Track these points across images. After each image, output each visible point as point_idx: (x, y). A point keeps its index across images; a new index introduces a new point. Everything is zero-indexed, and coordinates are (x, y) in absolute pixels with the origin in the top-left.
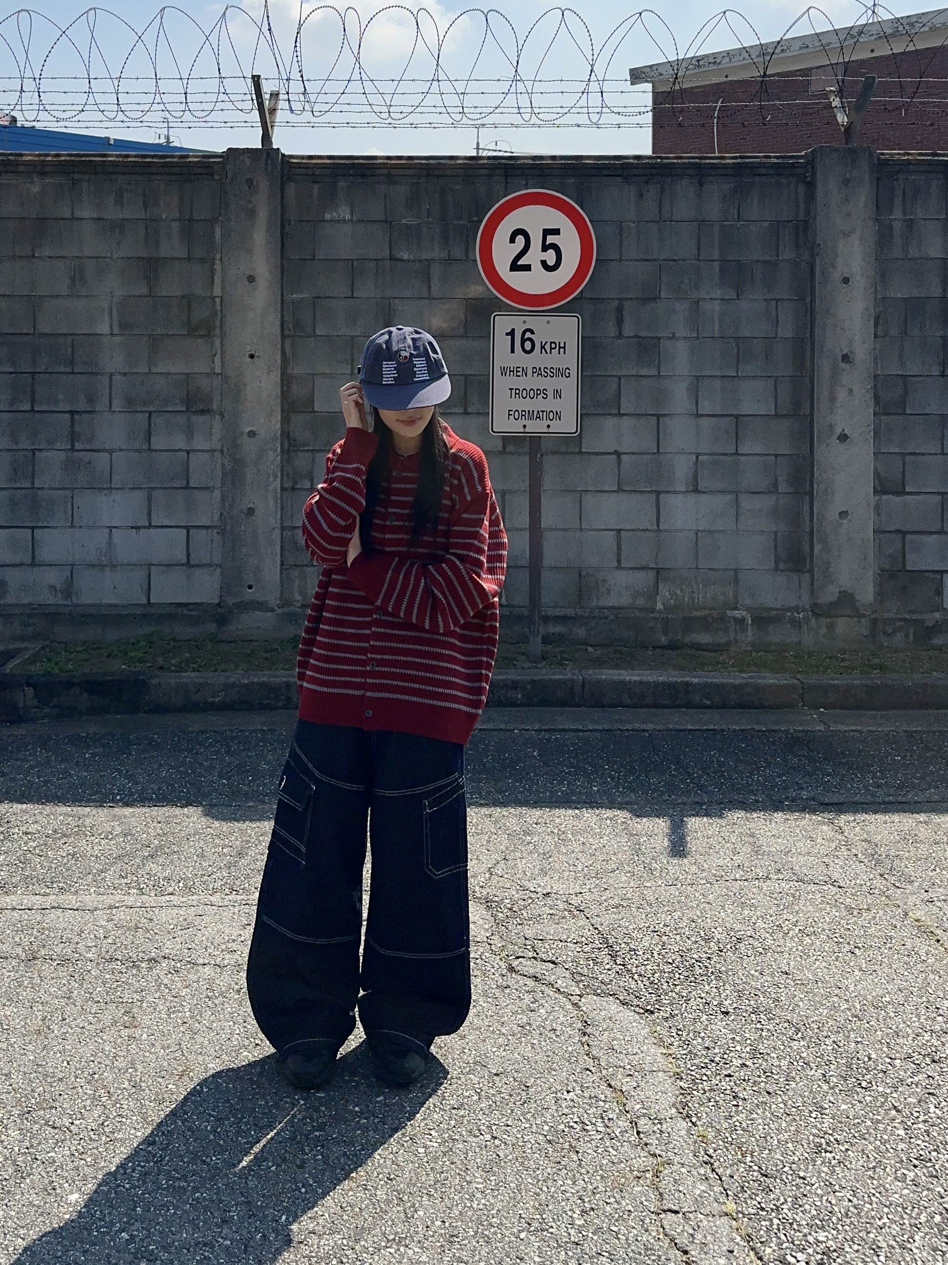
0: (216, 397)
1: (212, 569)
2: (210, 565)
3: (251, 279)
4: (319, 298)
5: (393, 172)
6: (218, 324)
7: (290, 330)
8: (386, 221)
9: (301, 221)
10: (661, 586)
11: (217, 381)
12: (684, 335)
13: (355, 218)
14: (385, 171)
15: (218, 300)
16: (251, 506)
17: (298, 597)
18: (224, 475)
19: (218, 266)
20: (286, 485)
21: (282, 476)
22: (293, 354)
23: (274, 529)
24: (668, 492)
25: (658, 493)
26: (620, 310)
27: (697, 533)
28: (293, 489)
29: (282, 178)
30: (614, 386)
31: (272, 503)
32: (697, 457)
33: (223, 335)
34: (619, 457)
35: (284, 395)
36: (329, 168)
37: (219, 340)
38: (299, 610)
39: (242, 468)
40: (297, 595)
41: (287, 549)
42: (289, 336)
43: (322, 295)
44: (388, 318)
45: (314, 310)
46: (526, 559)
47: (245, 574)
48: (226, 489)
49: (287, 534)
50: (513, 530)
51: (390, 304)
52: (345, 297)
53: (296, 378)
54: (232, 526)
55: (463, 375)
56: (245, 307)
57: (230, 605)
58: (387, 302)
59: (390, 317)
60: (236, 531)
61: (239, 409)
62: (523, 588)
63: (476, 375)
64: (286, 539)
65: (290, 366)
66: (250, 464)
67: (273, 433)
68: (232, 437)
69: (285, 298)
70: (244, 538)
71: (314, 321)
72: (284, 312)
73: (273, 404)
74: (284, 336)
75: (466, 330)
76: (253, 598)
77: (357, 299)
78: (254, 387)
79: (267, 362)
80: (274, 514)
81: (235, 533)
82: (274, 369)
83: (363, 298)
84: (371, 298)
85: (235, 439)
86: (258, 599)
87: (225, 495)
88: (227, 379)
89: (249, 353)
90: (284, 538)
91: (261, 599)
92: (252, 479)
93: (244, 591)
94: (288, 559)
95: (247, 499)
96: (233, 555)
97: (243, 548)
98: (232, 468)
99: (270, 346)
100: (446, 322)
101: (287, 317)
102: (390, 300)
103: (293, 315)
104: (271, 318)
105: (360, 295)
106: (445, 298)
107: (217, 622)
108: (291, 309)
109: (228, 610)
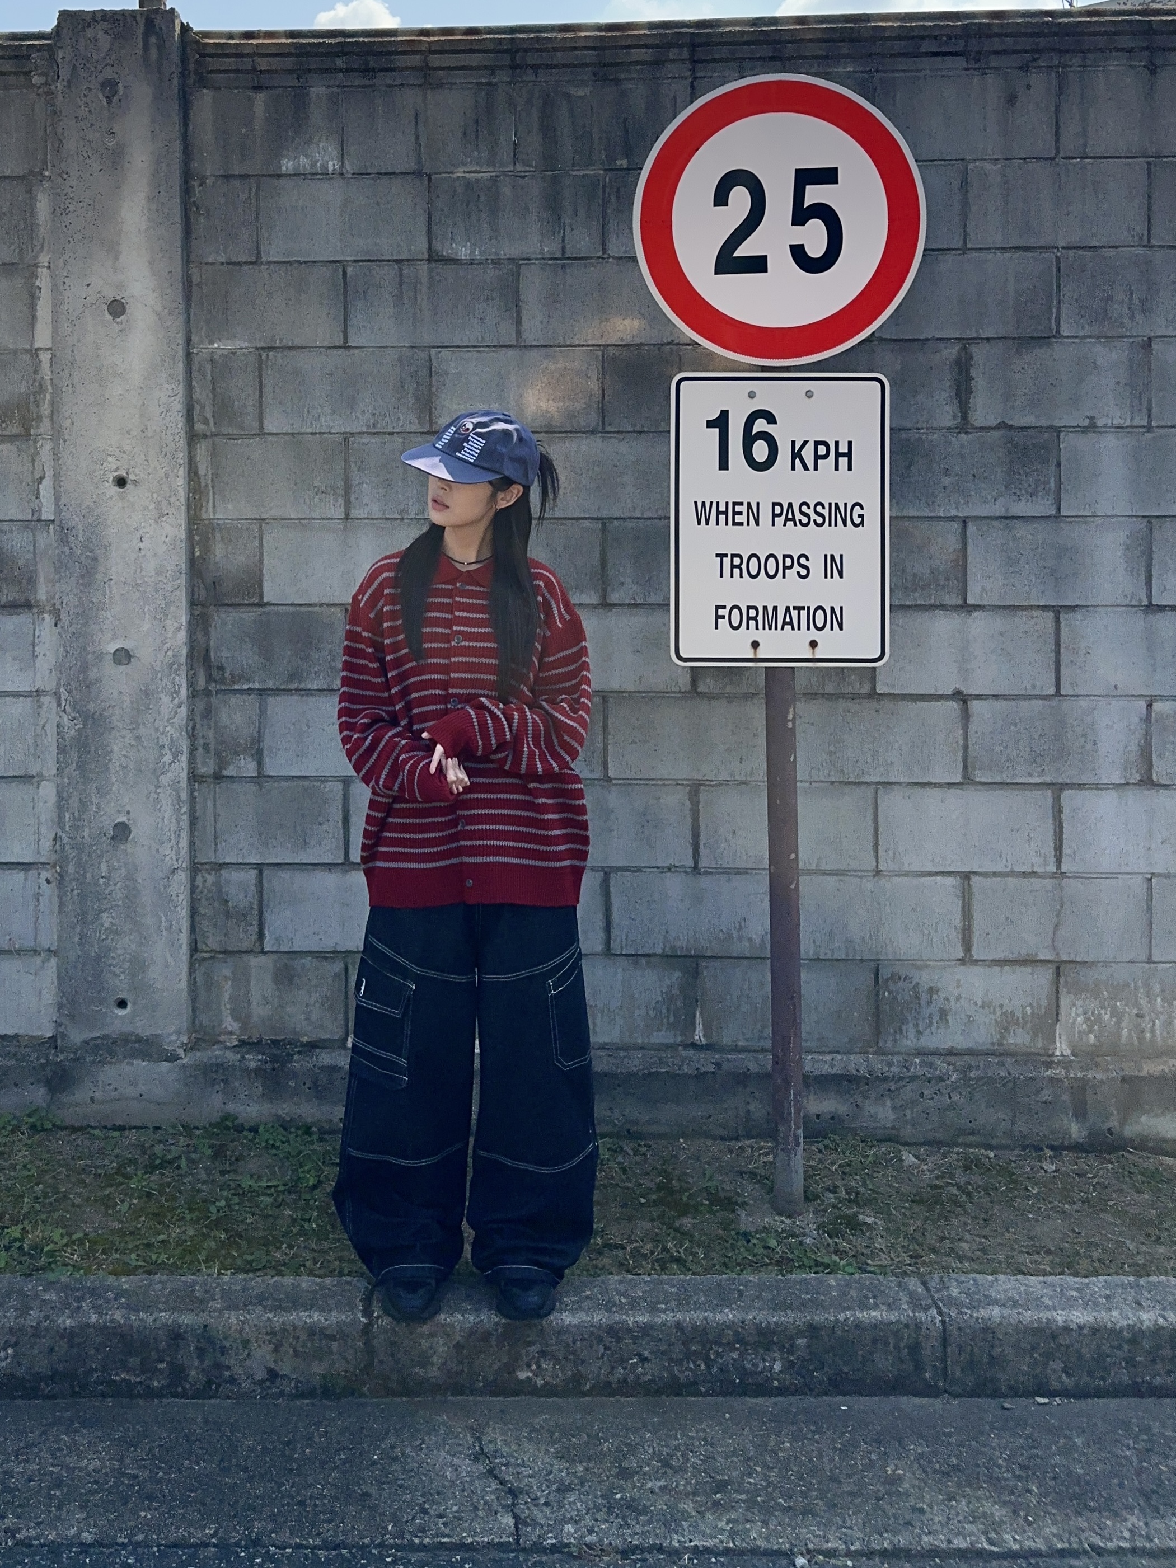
0: (44, 572)
1: (38, 960)
2: (35, 952)
3: (117, 308)
4: (271, 348)
5: (435, 60)
6: (45, 409)
7: (206, 422)
8: (418, 174)
9: (227, 177)
10: (1065, 1001)
11: (46, 539)
12: (1117, 421)
13: (348, 167)
14: (415, 60)
15: (45, 357)
16: (122, 819)
17: (230, 1023)
18: (61, 750)
19: (43, 280)
20: (202, 770)
21: (193, 750)
22: (216, 475)
23: (174, 871)
24: (1081, 786)
25: (1058, 788)
26: (963, 367)
27: (1151, 879)
28: (218, 777)
29: (183, 76)
30: (952, 542)
31: (168, 811)
32: (1150, 706)
33: (57, 435)
34: (965, 702)
35: (196, 567)
36: (289, 55)
37: (48, 446)
38: (232, 1057)
39: (102, 734)
40: (229, 1019)
41: (204, 915)
42: (205, 436)
43: (278, 344)
44: (426, 393)
45: (260, 376)
46: (750, 940)
47: (110, 972)
48: (66, 780)
49: (205, 881)
50: (719, 873)
51: (431, 360)
52: (330, 348)
53: (221, 530)
54: (80, 865)
55: (597, 519)
56: (104, 371)
57: (79, 1044)
58: (423, 355)
59: (430, 390)
60: (89, 876)
61: (94, 600)
62: (745, 1008)
63: (630, 518)
64: (201, 893)
65: (208, 502)
66: (119, 724)
67: (170, 653)
68: (79, 664)
69: (195, 351)
70: (107, 892)
71: (261, 403)
72: (194, 383)
73: (169, 588)
74: (193, 436)
75: (603, 418)
76: (127, 1028)
77: (356, 351)
78: (126, 550)
79: (155, 495)
80: (173, 837)
81: (87, 881)
82: (171, 511)
83: (369, 347)
84: (387, 347)
85: (85, 668)
86: (139, 1031)
87: (65, 795)
88: (66, 534)
89: (115, 474)
90: (198, 891)
91: (145, 1033)
92: (123, 759)
93: (106, 1013)
94: (208, 937)
95: (112, 804)
96: (82, 930)
97: (105, 915)
98: (80, 735)
99: (161, 459)
100: (556, 399)
101: (201, 394)
102: (429, 352)
103: (213, 389)
104: (161, 394)
105: (364, 340)
106: (555, 346)
107: (48, 1083)
108: (209, 375)
109: (72, 1055)
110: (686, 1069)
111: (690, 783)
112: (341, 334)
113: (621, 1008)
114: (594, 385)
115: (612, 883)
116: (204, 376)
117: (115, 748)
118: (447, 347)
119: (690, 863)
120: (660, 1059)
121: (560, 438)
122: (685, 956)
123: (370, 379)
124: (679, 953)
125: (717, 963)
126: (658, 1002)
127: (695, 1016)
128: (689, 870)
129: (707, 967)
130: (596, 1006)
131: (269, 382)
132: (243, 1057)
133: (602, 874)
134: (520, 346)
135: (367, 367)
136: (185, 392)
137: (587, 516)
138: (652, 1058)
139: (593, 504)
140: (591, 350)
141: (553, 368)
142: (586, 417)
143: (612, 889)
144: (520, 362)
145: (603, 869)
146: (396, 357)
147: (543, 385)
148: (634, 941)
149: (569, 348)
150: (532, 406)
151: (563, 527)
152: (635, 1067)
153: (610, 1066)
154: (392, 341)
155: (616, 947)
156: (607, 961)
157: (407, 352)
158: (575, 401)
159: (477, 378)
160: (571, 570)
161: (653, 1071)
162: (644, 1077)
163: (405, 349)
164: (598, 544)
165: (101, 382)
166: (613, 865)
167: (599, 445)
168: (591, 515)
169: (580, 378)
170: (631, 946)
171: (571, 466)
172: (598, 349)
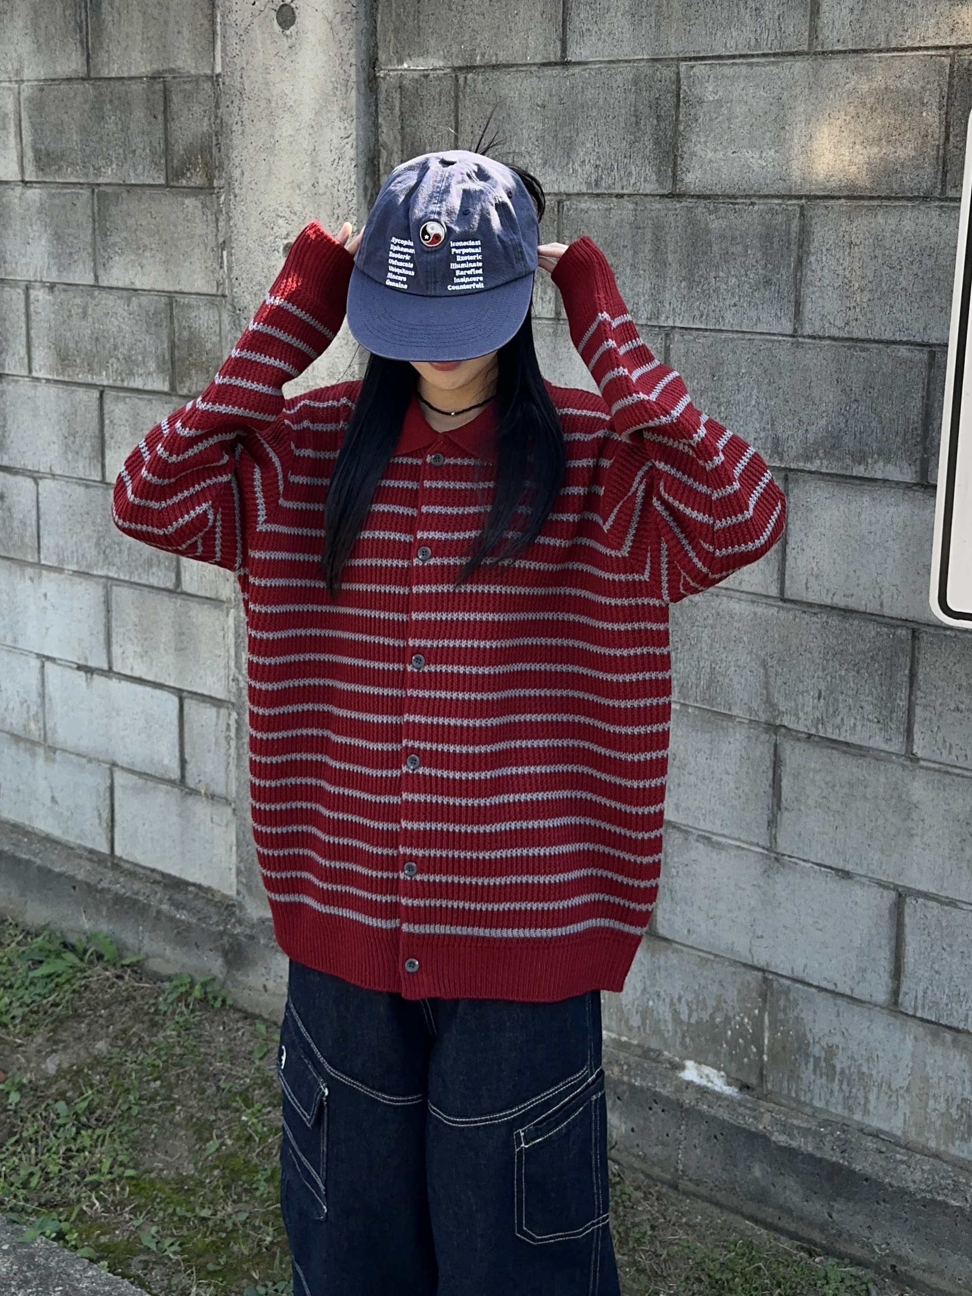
3: (286, 16)
4: (470, 68)
44: (669, 133)
45: (456, 109)
51: (678, 80)
52: (544, 65)
55: (922, 345)
58: (667, 73)
59: (676, 126)
69: (382, 74)
72: (380, 120)
75: (945, 173)
77: (577, 70)
83: (595, 62)
84: (619, 61)
100: (867, 142)
101: (388, 135)
102: (678, 67)
103: (402, 128)
104: (334, 136)
105: (588, 52)
106: (872, 51)
107: (225, 954)
108: (397, 109)
109: (248, 932)
113: (908, 1090)
114: (932, 117)
115: (907, 911)
116: (392, 109)
118: (703, 58)
120: (956, 1184)
121: (869, 208)
123: (594, 113)
126: (964, 1100)
130: (871, 1075)
131: (467, 118)
133: (893, 895)
134: (815, 54)
135: (590, 93)
136: (361, 133)
137: (905, 339)
138: (943, 1178)
139: (916, 320)
140: (932, 56)
141: (866, 88)
142: (916, 173)
143: (907, 920)
144: (812, 80)
145: (896, 888)
146: (630, 77)
147: (848, 118)
148: (936, 1003)
149: (895, 54)
150: (827, 153)
151: (864, 354)
152: (914, 1182)
153: (877, 1168)
154: (625, 52)
155: (907, 1003)
156: (892, 1020)
157: (646, 69)
158: (898, 144)
159: (746, 108)
160: (873, 424)
161: (940, 1198)
162: (926, 1203)
163: (643, 64)
164: (921, 386)
165: (271, 118)
166: (912, 886)
167: (934, 221)
168: (912, 338)
169: (910, 105)
170: (930, 1008)
171: (884, 255)
172: (944, 53)
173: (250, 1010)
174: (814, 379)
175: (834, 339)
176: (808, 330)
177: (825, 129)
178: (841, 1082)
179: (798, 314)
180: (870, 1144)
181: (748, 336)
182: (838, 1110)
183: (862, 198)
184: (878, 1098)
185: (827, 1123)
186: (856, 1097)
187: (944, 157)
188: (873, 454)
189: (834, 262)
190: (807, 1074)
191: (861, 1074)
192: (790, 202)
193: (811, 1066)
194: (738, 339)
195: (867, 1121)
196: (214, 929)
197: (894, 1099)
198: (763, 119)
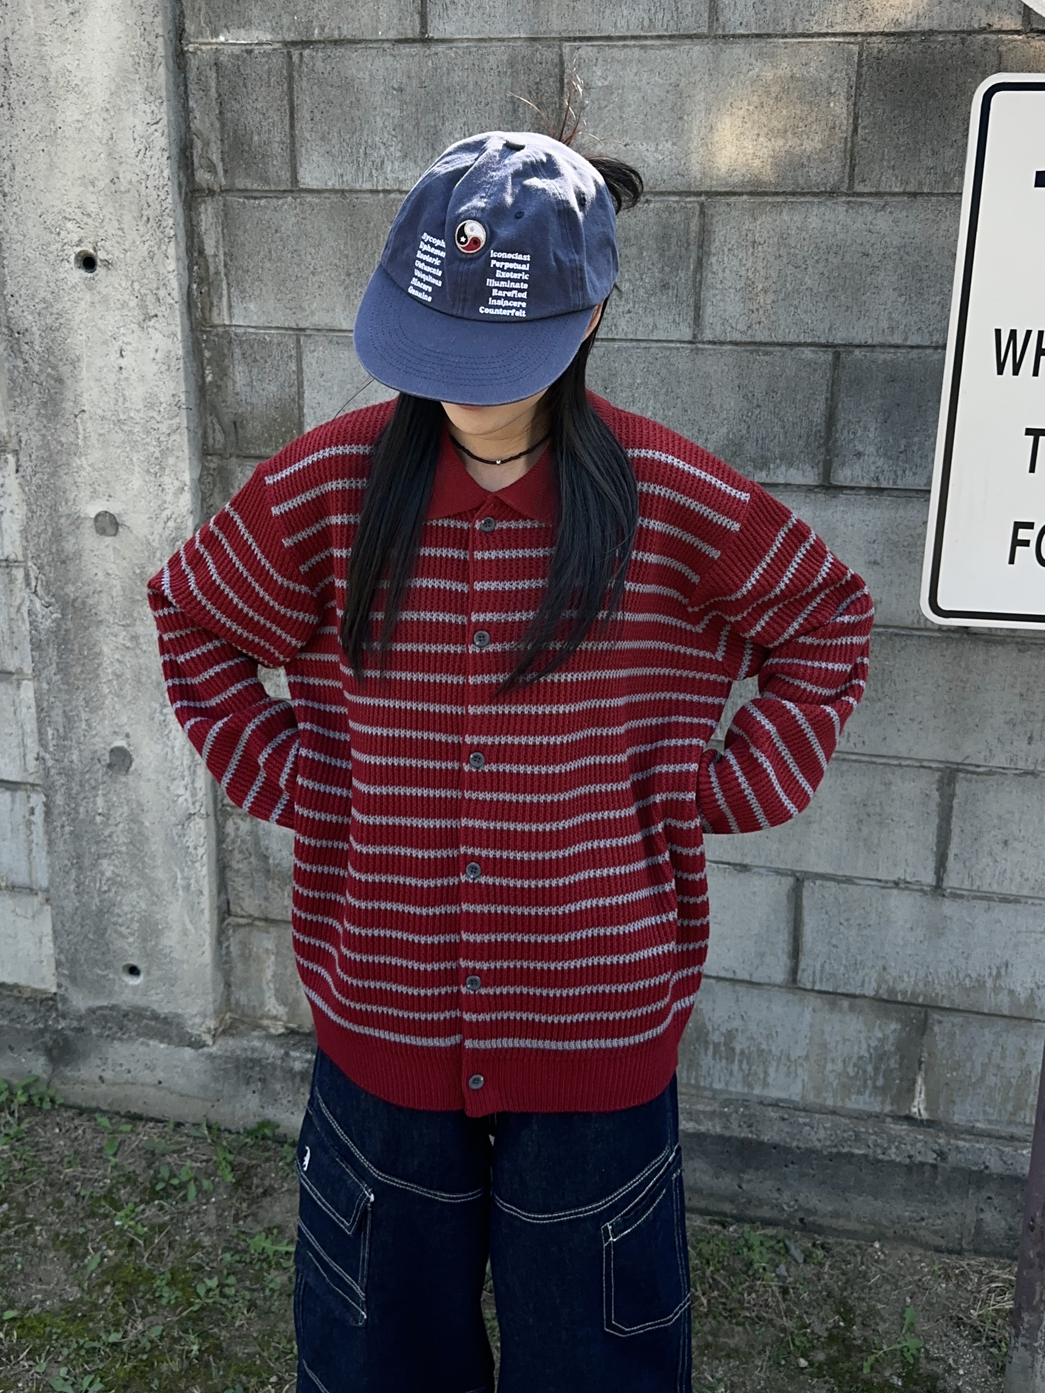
2: (29, 890)
4: (306, 44)
7: (212, 168)
16: (120, 743)
17: (273, 1006)
18: (37, 645)
22: (229, 255)
23: (190, 816)
35: (206, 399)
38: (272, 1051)
39: (87, 629)
40: (273, 1001)
41: (238, 870)
42: (211, 193)
43: (316, 34)
44: (552, 123)
45: (291, 89)
46: (1011, 992)
47: (116, 931)
48: (45, 686)
49: (238, 829)
50: (975, 898)
51: (562, 62)
52: (399, 41)
53: (241, 343)
54: (69, 796)
55: (827, 346)
56: (52, 83)
57: (83, 1012)
58: (549, 54)
59: (560, 114)
60: (82, 810)
61: (63, 440)
62: (991, 1080)
63: (882, 346)
64: (233, 842)
65: (220, 298)
66: (108, 617)
67: (171, 524)
68: (50, 530)
69: (191, 48)
70: (106, 833)
71: (292, 136)
72: (191, 103)
73: (164, 428)
74: (193, 191)
75: (852, 168)
76: (140, 1001)
77: (440, 48)
78: (101, 369)
79: (136, 286)
80: (186, 773)
81: (81, 816)
82: (162, 310)
83: (462, 40)
84: (491, 39)
85: (58, 536)
86: (155, 1007)
87: (45, 705)
88: (18, 339)
89: (78, 249)
90: (228, 840)
91: (164, 1010)
92: (117, 665)
93: (114, 980)
94: (243, 899)
95: (106, 722)
96: (77, 876)
97: (105, 862)
98: (59, 626)
99: (142, 229)
100: (772, 133)
101: (203, 121)
102: (560, 49)
103: (221, 113)
104: (137, 121)
105: (453, 29)
106: (776, 36)
107: (48, 1052)
108: (213, 90)
109: (75, 1024)
110: (893, 1154)
111: (942, 766)
112: (417, 17)
113: (807, 1058)
114: (839, 108)
115: (806, 893)
116: (206, 90)
117: (106, 649)
118: (589, 39)
119: (929, 878)
120: (857, 1134)
121: (774, 205)
122: (909, 1004)
123: (463, 98)
124: (900, 998)
125: (959, 1019)
126: (861, 1058)
127: (914, 1082)
128: (926, 888)
129: (940, 1022)
130: (770, 1051)
131: (305, 102)
132: (287, 1054)
133: (791, 880)
134: (715, 37)
135: (457, 76)
136: (172, 118)
137: (810, 340)
138: (844, 1131)
139: (822, 320)
140: (840, 43)
141: (769, 75)
142: (822, 167)
143: (805, 902)
144: (712, 65)
145: (793, 873)
146: (505, 58)
147: (751, 108)
148: (833, 975)
149: (801, 40)
150: (729, 146)
151: (767, 358)
152: (819, 1140)
153: (783, 1135)
154: (498, 29)
155: (805, 979)
156: (790, 997)
157: (525, 50)
158: (805, 136)
159: (639, 96)
160: (776, 429)
161: (845, 1150)
162: (831, 1157)
163: (519, 43)
164: (825, 387)
165: (50, 100)
166: (810, 870)
167: (841, 217)
168: (816, 340)
169: (817, 95)
170: (828, 980)
171: (789, 254)
172: (852, 40)
173: (84, 1105)
174: (714, 386)
175: (736, 343)
176: (708, 335)
177: (727, 120)
178: (741, 1062)
179: (697, 319)
180: (772, 1113)
181: (643, 345)
182: (737, 1088)
183: (765, 194)
184: (777, 1070)
185: (727, 1103)
186: (756, 1074)
187: (852, 149)
188: (776, 459)
189: (735, 262)
190: (707, 1060)
191: (761, 1052)
192: (688, 199)
193: (710, 1052)
194: (633, 348)
195: (766, 1093)
196: (32, 1027)
197: (793, 1068)
198: (659, 108)
